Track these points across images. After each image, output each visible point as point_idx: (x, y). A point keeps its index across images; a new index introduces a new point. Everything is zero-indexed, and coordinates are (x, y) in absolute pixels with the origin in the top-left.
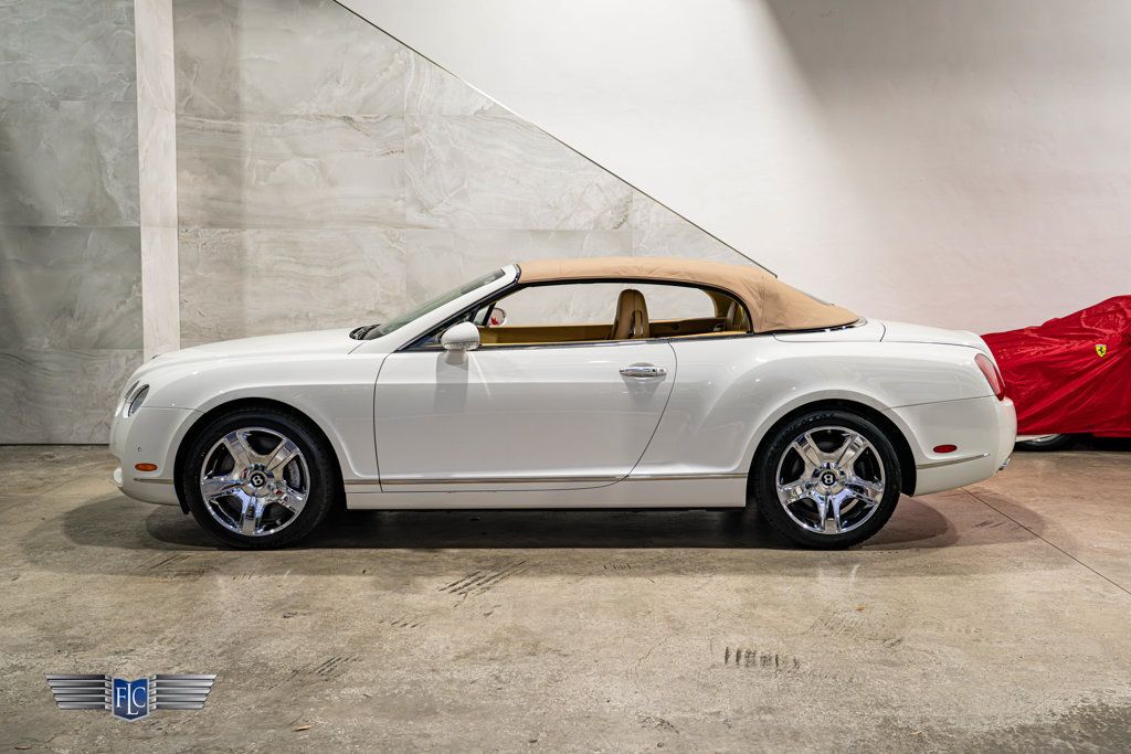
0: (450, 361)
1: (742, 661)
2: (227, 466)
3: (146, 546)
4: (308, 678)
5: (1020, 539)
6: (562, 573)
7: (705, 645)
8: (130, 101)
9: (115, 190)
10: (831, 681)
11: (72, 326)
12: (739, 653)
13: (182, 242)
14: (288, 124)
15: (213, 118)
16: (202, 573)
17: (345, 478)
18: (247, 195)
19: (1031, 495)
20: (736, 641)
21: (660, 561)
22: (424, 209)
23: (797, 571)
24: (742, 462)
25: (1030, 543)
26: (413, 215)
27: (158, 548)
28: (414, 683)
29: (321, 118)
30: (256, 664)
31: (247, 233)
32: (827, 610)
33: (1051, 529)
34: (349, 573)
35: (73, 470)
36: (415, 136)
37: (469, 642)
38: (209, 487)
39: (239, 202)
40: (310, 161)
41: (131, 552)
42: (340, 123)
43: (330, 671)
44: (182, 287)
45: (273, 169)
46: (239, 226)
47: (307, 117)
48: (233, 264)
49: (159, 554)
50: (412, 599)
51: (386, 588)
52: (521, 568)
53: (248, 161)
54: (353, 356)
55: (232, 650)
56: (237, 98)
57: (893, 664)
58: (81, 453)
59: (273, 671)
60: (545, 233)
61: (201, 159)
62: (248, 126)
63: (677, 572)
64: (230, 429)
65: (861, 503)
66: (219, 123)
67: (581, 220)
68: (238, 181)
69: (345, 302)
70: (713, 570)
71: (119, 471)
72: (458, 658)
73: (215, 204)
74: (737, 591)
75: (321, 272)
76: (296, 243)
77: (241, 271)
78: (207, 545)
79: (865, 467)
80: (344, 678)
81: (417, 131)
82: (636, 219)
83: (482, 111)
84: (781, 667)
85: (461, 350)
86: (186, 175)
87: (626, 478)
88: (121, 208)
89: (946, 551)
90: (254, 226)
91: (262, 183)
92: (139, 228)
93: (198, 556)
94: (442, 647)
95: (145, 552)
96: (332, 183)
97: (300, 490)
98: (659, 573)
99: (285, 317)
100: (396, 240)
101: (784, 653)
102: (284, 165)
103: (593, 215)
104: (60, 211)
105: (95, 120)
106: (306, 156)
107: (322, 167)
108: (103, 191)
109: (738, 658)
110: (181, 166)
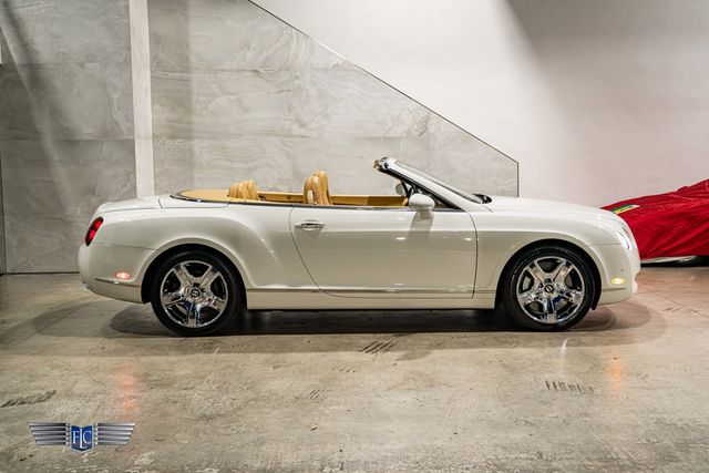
1: (558, 388)
4: (305, 401)
8: (128, 62)
9: (119, 117)
12: (554, 384)
13: (155, 149)
14: (218, 75)
15: (172, 72)
18: (195, 119)
22: (303, 125)
26: (296, 130)
28: (368, 400)
29: (239, 71)
30: (271, 394)
31: (194, 143)
36: (297, 81)
37: (391, 380)
39: (190, 123)
40: (233, 97)
42: (251, 74)
43: (316, 396)
44: (156, 176)
45: (210, 102)
46: (190, 138)
47: (231, 71)
48: (187, 161)
51: (326, 351)
52: (402, 339)
53: (195, 97)
55: (252, 387)
56: (188, 59)
57: (648, 386)
59: (283, 397)
60: (378, 139)
61: (168, 98)
62: (195, 77)
66: (176, 75)
67: (399, 131)
68: (189, 110)
72: (389, 389)
73: (175, 124)
75: (241, 165)
76: (224, 148)
77: (191, 165)
80: (327, 401)
81: (298, 78)
82: (432, 129)
83: (337, 65)
84: (583, 391)
86: (157, 107)
88: (123, 128)
90: (199, 138)
91: (204, 112)
92: (133, 141)
94: (376, 383)
96: (246, 110)
100: (286, 145)
101: (581, 383)
102: (216, 100)
103: (406, 128)
104: (86, 130)
105: (106, 74)
106: (230, 94)
107: (240, 101)
108: (112, 117)
109: (555, 387)
110: (154, 101)
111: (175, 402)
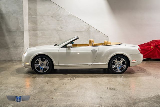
0: (68, 49)
1: (110, 89)
2: (38, 63)
3: (27, 74)
4: (52, 92)
5: (143, 72)
6: (84, 77)
7: (105, 87)
8: (22, 14)
9: (20, 26)
10: (122, 92)
11: (15, 44)
12: (109, 88)
13: (29, 33)
14: (43, 17)
15: (33, 16)
16: (35, 77)
17: (54, 65)
18: (38, 26)
19: (144, 66)
20: (108, 86)
21: (97, 76)
22: (62, 28)
23: (115, 77)
24: (107, 63)
25: (145, 73)
26: (60, 29)
27: (29, 74)
28: (66, 92)
29: (48, 16)
30: (45, 90)
31: (38, 32)
32: (120, 82)
33: (147, 71)
34: (55, 77)
35: (16, 64)
37: (73, 87)
38: (36, 66)
39: (37, 27)
40: (46, 22)
41: (25, 75)
42: (50, 17)
43: (55, 91)
44: (29, 39)
45: (41, 23)
46: (37, 31)
47: (46, 16)
48: (36, 35)
49: (29, 75)
50: (64, 81)
51: (61, 79)
52: (78, 77)
53: (38, 21)
54: (55, 48)
55: (41, 88)
56: (36, 13)
57: (130, 89)
58: (16, 61)
59: (47, 91)
60: (78, 31)
61: (32, 22)
62: (38, 17)
63: (99, 77)
64: (38, 58)
65: (123, 68)
67: (83, 30)
68: (37, 24)
69: (51, 41)
70: (104, 77)
71: (23, 64)
72: (72, 89)
73: (34, 28)
74: (108, 80)
75: (48, 37)
76: (44, 33)
77: (37, 37)
78: (35, 74)
79: (124, 63)
80: (57, 92)
81: (61, 18)
82: (90, 30)
83: (69, 15)
84: (115, 90)
85: (70, 48)
86: (30, 24)
87: (92, 65)
88: (21, 28)
89: (134, 74)
90: (39, 31)
91: (40, 25)
92: (24, 31)
93: (34, 75)
94: (69, 87)
95: (27, 75)
96: (49, 25)
97: (48, 66)
98: (97, 77)
99: (43, 43)
100: (58, 33)
101: (115, 88)
102: (43, 22)
103: (84, 29)
104: (13, 29)
105: (18, 16)
106: (46, 21)
107: (48, 22)
108: (19, 26)
109: (109, 89)
110: (29, 22)
111: (22, 92)
